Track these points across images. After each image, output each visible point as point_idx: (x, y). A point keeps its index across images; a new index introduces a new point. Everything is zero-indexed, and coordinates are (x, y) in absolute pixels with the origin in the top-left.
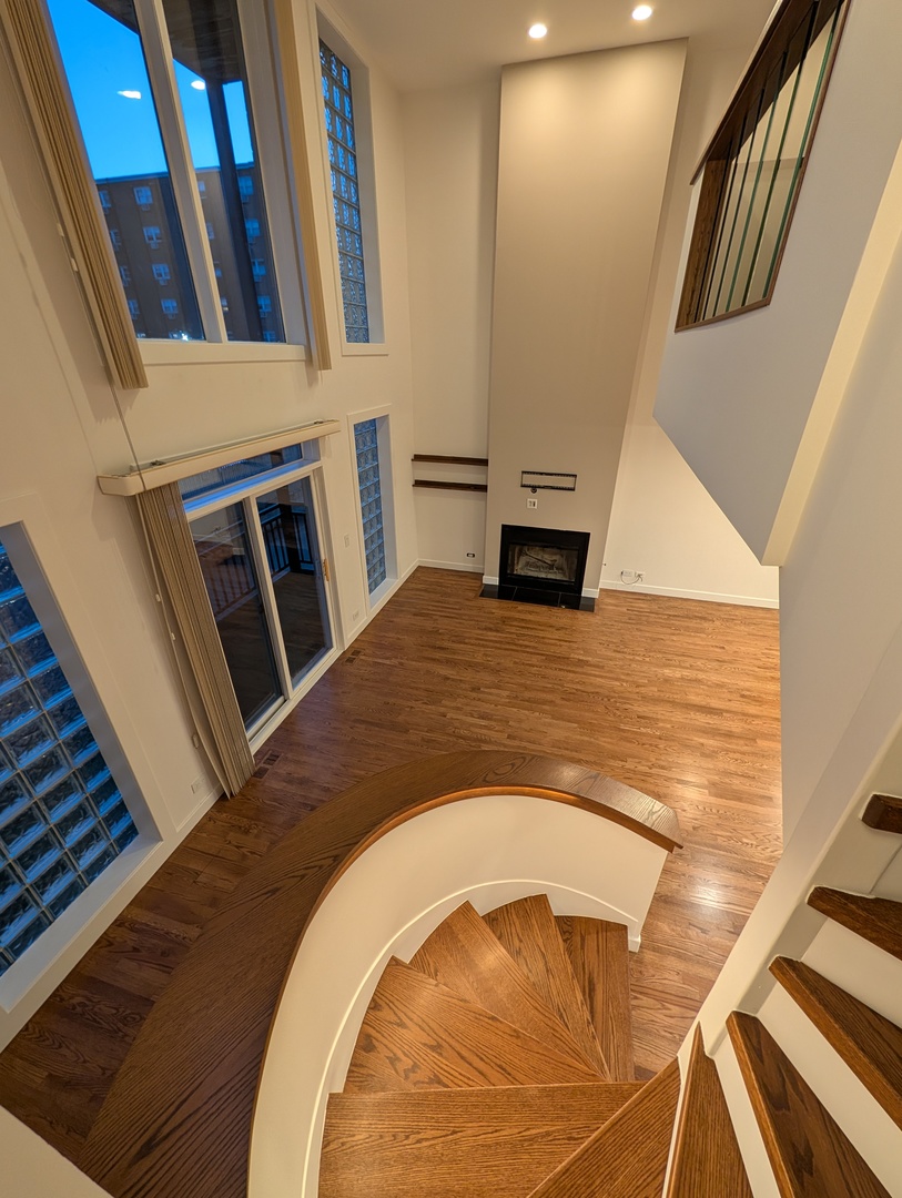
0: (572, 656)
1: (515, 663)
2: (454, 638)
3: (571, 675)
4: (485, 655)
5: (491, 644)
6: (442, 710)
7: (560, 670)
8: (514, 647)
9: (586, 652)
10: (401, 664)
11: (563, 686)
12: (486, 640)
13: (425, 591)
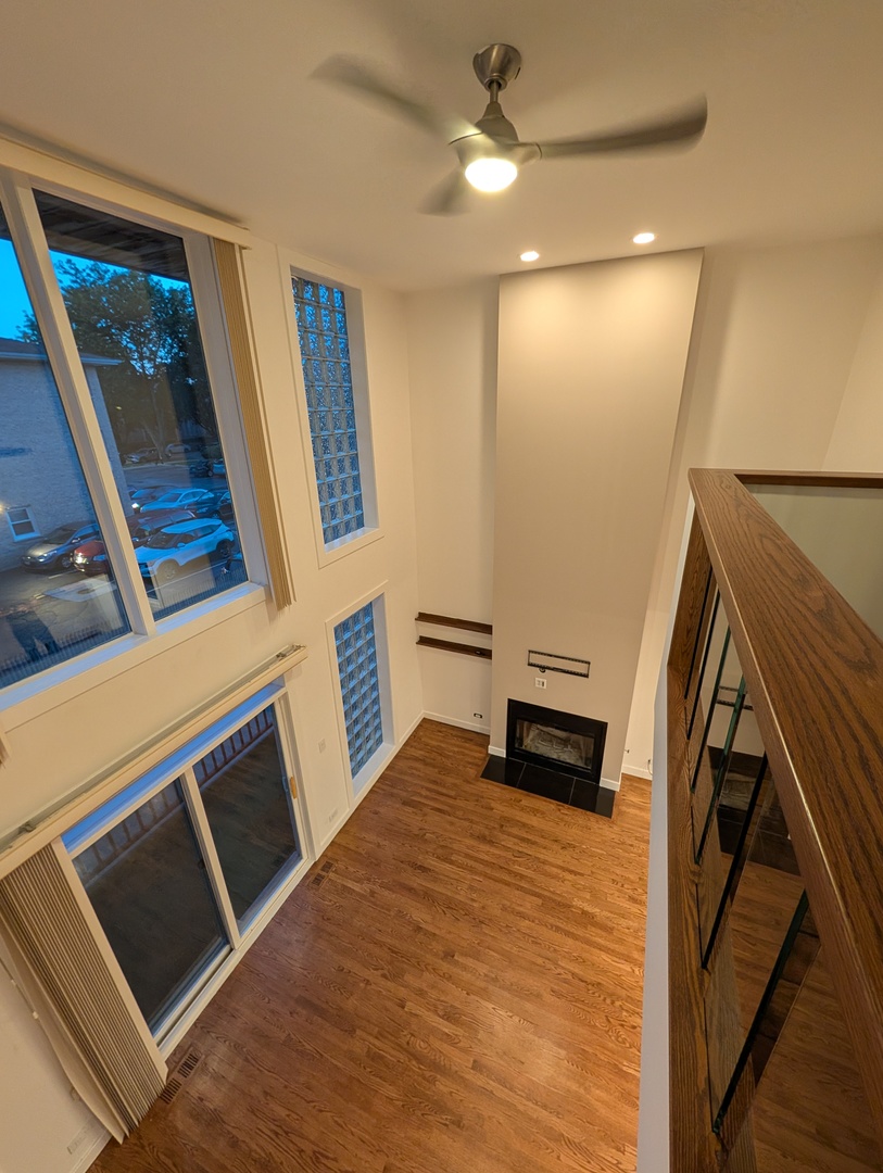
0: (576, 902)
1: (504, 909)
2: (440, 851)
3: (570, 941)
4: (471, 888)
5: (480, 867)
6: (403, 992)
7: (558, 929)
8: (507, 878)
9: (596, 896)
10: (372, 893)
11: (557, 965)
12: (476, 860)
13: (423, 761)
